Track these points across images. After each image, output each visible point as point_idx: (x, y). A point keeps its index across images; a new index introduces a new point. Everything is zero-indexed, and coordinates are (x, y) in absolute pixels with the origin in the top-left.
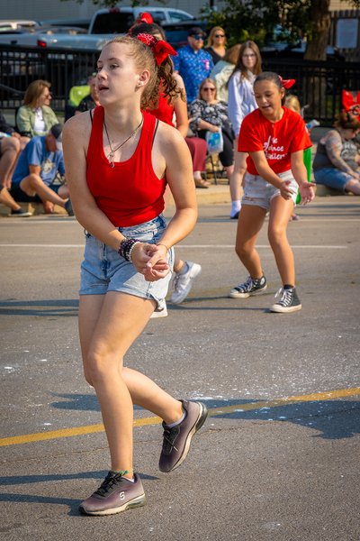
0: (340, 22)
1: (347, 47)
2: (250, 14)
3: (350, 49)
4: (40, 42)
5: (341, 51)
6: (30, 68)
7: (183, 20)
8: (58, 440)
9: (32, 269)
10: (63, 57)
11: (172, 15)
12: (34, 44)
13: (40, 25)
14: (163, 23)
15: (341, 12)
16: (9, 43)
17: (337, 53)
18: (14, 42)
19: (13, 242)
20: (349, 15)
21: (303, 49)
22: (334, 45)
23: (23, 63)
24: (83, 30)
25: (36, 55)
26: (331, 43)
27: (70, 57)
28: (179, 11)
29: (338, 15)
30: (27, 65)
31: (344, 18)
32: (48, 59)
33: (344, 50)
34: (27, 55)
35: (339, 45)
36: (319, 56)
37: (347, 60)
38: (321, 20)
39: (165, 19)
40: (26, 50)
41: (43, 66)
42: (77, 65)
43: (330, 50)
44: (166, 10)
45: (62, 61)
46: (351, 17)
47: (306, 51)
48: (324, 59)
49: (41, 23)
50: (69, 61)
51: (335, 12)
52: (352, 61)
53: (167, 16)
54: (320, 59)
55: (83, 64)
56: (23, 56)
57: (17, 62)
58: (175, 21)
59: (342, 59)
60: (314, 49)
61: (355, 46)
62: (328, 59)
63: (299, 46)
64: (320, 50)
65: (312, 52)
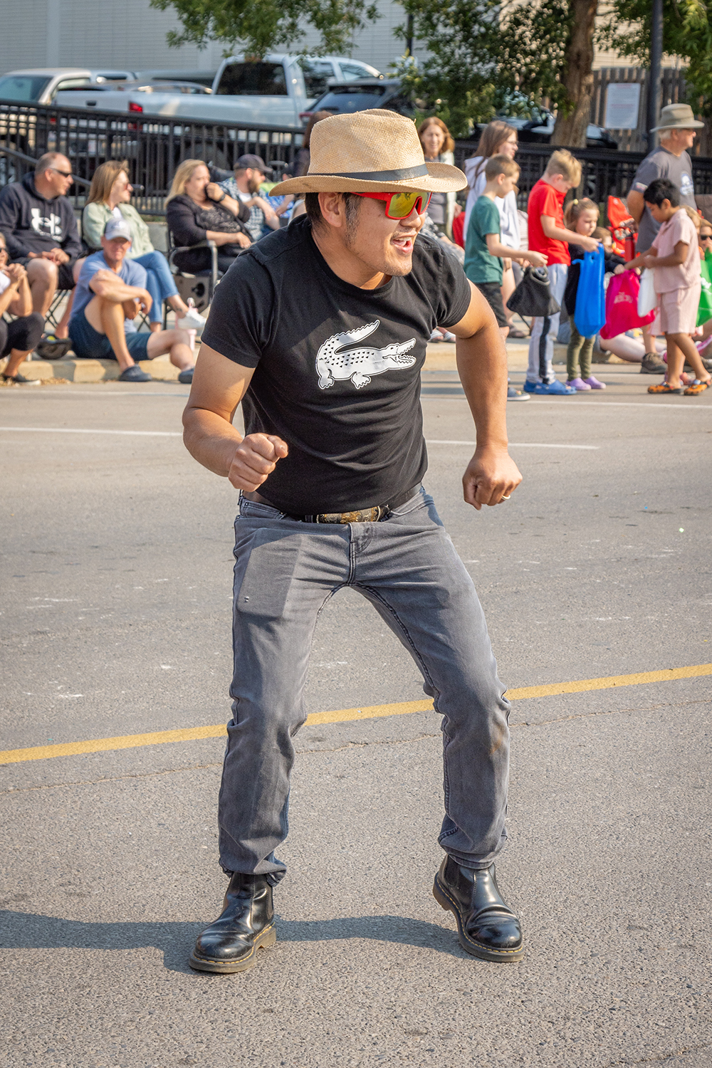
0: (612, 88)
1: (622, 127)
2: (467, 71)
3: (626, 131)
4: (132, 105)
5: (611, 134)
6: (114, 145)
7: (362, 77)
8: (100, 754)
9: (89, 470)
10: (166, 130)
11: (345, 68)
12: (124, 109)
13: (136, 78)
14: (331, 81)
15: (613, 71)
16: (83, 105)
17: (605, 135)
18: (92, 104)
19: (65, 425)
20: (626, 76)
21: (549, 130)
22: (601, 124)
23: (102, 137)
25: (124, 126)
26: (597, 120)
27: (178, 131)
28: (354, 62)
29: (608, 77)
30: (110, 140)
31: (617, 82)
32: (142, 133)
33: (617, 131)
34: (109, 125)
35: (608, 124)
36: (575, 141)
37: (620, 148)
38: (580, 84)
39: (333, 75)
40: (110, 117)
41: (135, 143)
42: (188, 144)
43: (593, 132)
44: (335, 61)
45: (165, 137)
46: (629, 81)
47: (554, 132)
48: (583, 146)
49: (138, 74)
50: (176, 138)
51: (604, 70)
52: (629, 149)
53: (337, 70)
54: (577, 146)
55: (198, 142)
56: (103, 125)
57: (93, 136)
58: (350, 78)
59: (614, 146)
60: (568, 130)
61: (634, 126)
62: (589, 146)
63: (545, 123)
64: (576, 131)
65: (565, 134)
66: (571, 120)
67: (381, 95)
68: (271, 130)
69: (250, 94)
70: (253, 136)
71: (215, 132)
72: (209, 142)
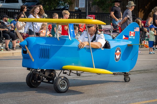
1: (82, 7)
3: (83, 8)
5: (80, 9)
17: (79, 9)
22: (78, 7)
24: (3, 2)
33: (81, 8)
35: (80, 7)
36: (73, 10)
37: (82, 11)
43: (76, 8)
48: (74, 11)
52: (83, 11)
54: (73, 11)
60: (71, 8)
61: (84, 7)
62: (75, 11)
63: (67, 7)
64: (73, 8)
65: (71, 9)
66: (72, 6)
67: (36, 2)
68: (15, 9)
69: (11, 3)
70: (11, 11)
71: (4, 10)
72: (2, 12)
